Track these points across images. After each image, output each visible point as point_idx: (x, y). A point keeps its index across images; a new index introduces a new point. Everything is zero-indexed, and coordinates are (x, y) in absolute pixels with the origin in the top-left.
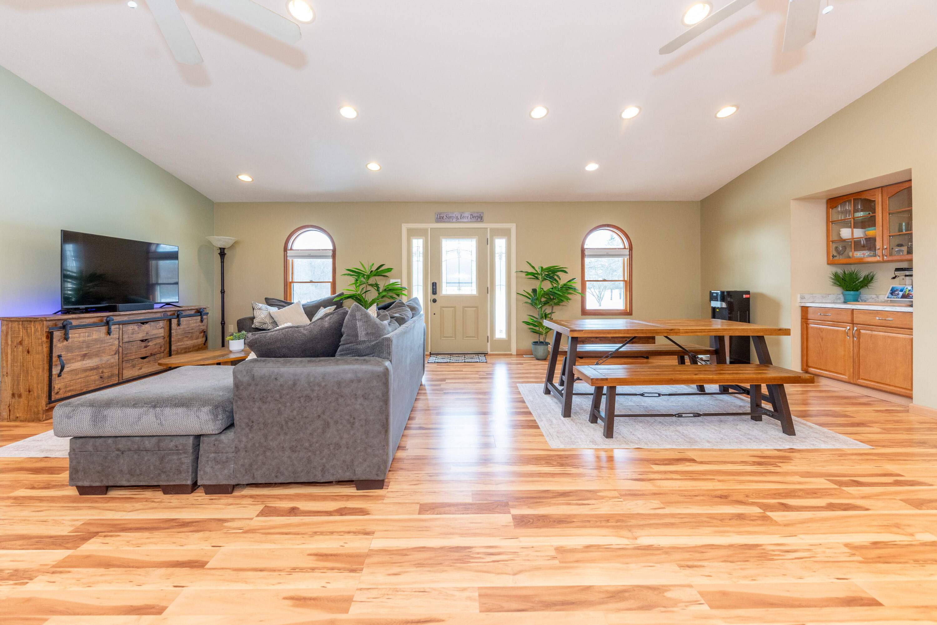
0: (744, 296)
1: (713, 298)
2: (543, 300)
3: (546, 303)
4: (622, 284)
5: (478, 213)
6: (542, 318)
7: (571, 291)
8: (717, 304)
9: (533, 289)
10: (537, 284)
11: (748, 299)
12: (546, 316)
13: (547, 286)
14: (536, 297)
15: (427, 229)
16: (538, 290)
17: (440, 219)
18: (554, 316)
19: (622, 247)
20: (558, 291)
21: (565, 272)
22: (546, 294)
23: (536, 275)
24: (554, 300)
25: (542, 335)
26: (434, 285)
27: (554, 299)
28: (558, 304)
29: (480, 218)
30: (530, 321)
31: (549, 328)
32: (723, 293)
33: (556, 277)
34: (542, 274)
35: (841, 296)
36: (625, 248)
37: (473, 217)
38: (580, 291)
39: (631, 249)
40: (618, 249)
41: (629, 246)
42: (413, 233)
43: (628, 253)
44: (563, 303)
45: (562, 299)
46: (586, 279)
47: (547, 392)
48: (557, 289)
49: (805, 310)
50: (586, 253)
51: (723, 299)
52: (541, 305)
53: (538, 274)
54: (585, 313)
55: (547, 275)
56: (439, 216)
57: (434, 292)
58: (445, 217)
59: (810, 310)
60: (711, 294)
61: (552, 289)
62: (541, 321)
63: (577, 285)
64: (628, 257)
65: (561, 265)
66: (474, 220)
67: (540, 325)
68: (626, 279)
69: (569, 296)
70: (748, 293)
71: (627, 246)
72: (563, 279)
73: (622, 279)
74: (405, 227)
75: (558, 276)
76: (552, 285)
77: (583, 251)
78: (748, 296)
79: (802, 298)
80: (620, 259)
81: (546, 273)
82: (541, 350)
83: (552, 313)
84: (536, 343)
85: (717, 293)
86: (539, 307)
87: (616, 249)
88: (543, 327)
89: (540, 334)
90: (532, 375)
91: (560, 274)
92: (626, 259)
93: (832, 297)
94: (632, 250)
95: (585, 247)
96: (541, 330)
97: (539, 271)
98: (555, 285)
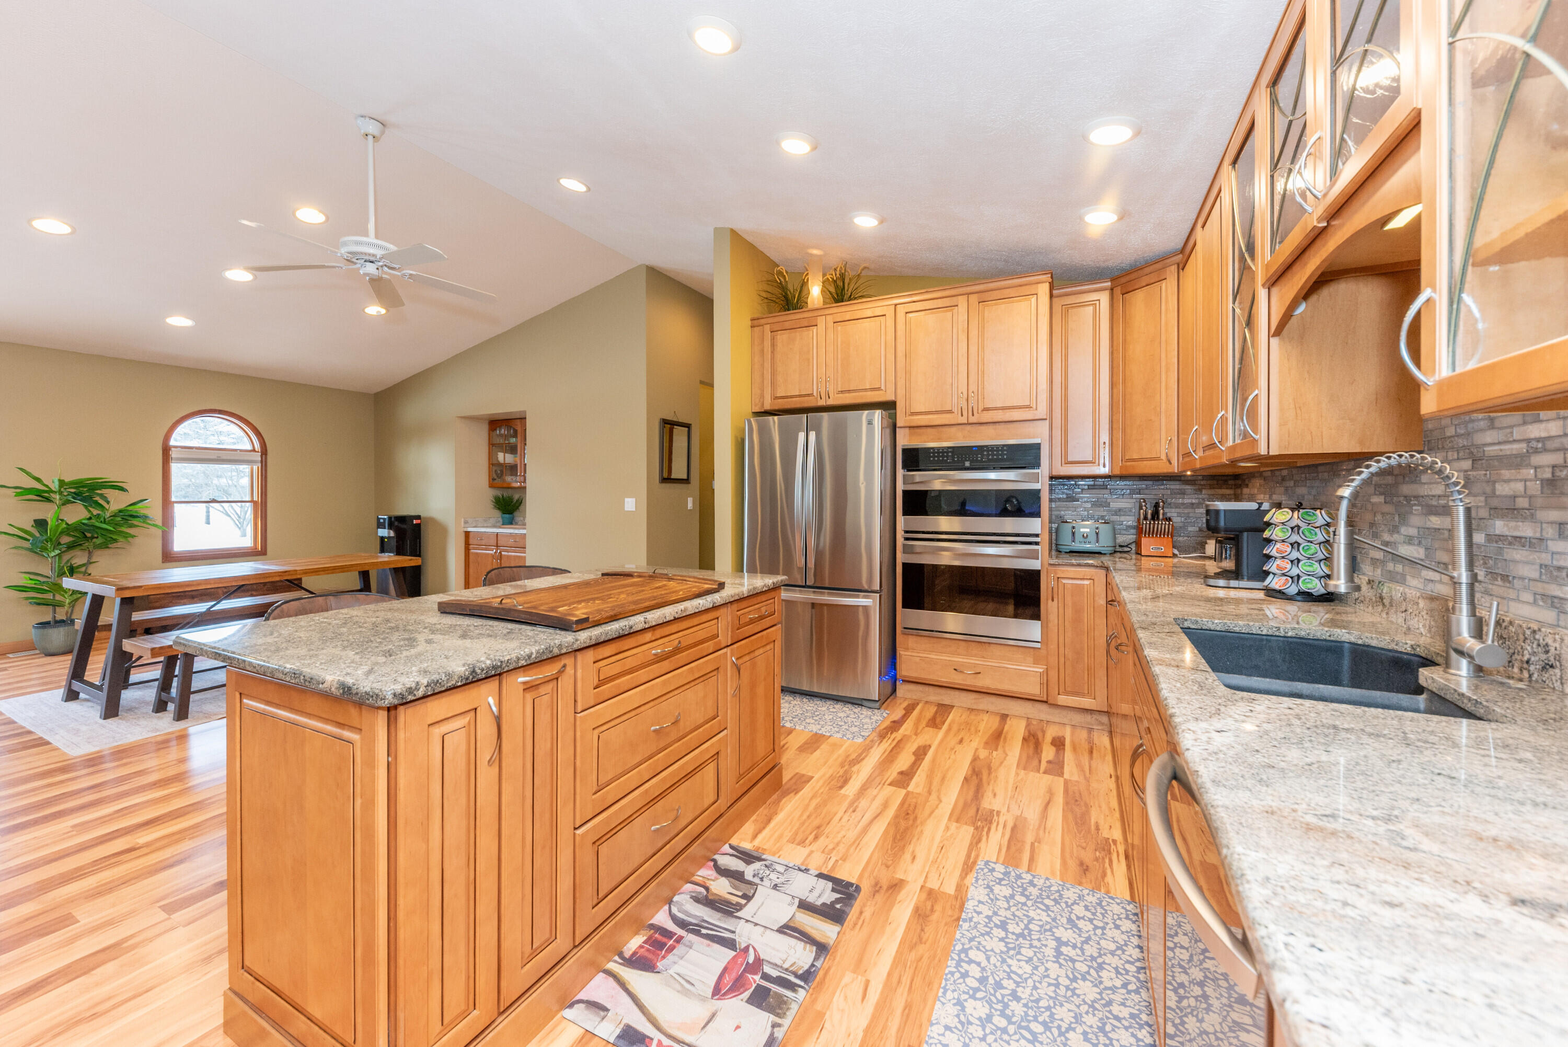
0: (415, 522)
1: (380, 525)
2: (66, 540)
3: (71, 547)
4: (249, 507)
6: (62, 574)
7: (135, 522)
8: (384, 532)
9: (35, 521)
10: (49, 513)
11: (419, 525)
12: (72, 571)
13: (77, 514)
14: (44, 538)
16: (52, 523)
18: (93, 570)
19: (249, 447)
20: (105, 522)
21: (122, 489)
22: (70, 529)
23: (46, 495)
24: (95, 540)
25: (63, 606)
27: (93, 538)
28: (105, 546)
30: (30, 583)
31: (80, 593)
32: (390, 518)
33: (97, 498)
34: (61, 493)
35: (500, 519)
36: (254, 450)
38: (159, 522)
39: (264, 452)
40: (241, 451)
41: (261, 447)
43: (260, 459)
44: (119, 545)
45: (114, 537)
46: (173, 499)
47: (72, 695)
48: (102, 519)
49: (467, 534)
50: (174, 454)
51: (390, 527)
52: (57, 552)
53: (51, 491)
54: (169, 558)
55: (74, 493)
59: (471, 536)
60: (378, 519)
61: (90, 518)
62: (59, 582)
63: (154, 510)
64: (260, 465)
65: (111, 476)
67: (58, 588)
68: (255, 499)
69: (132, 531)
70: (418, 517)
71: (257, 446)
72: (116, 502)
73: (248, 498)
75: (102, 496)
76: (89, 511)
77: (166, 450)
78: (418, 521)
79: (466, 522)
80: (245, 468)
81: (73, 490)
82: (58, 636)
83: (89, 563)
84: (44, 625)
85: (384, 519)
86: (53, 554)
87: (236, 450)
88: (65, 591)
89: (55, 605)
90: (33, 682)
91: (108, 492)
92: (255, 468)
93: (492, 521)
94: (266, 455)
95: (172, 442)
96: (58, 597)
97: (55, 486)
98: (95, 512)
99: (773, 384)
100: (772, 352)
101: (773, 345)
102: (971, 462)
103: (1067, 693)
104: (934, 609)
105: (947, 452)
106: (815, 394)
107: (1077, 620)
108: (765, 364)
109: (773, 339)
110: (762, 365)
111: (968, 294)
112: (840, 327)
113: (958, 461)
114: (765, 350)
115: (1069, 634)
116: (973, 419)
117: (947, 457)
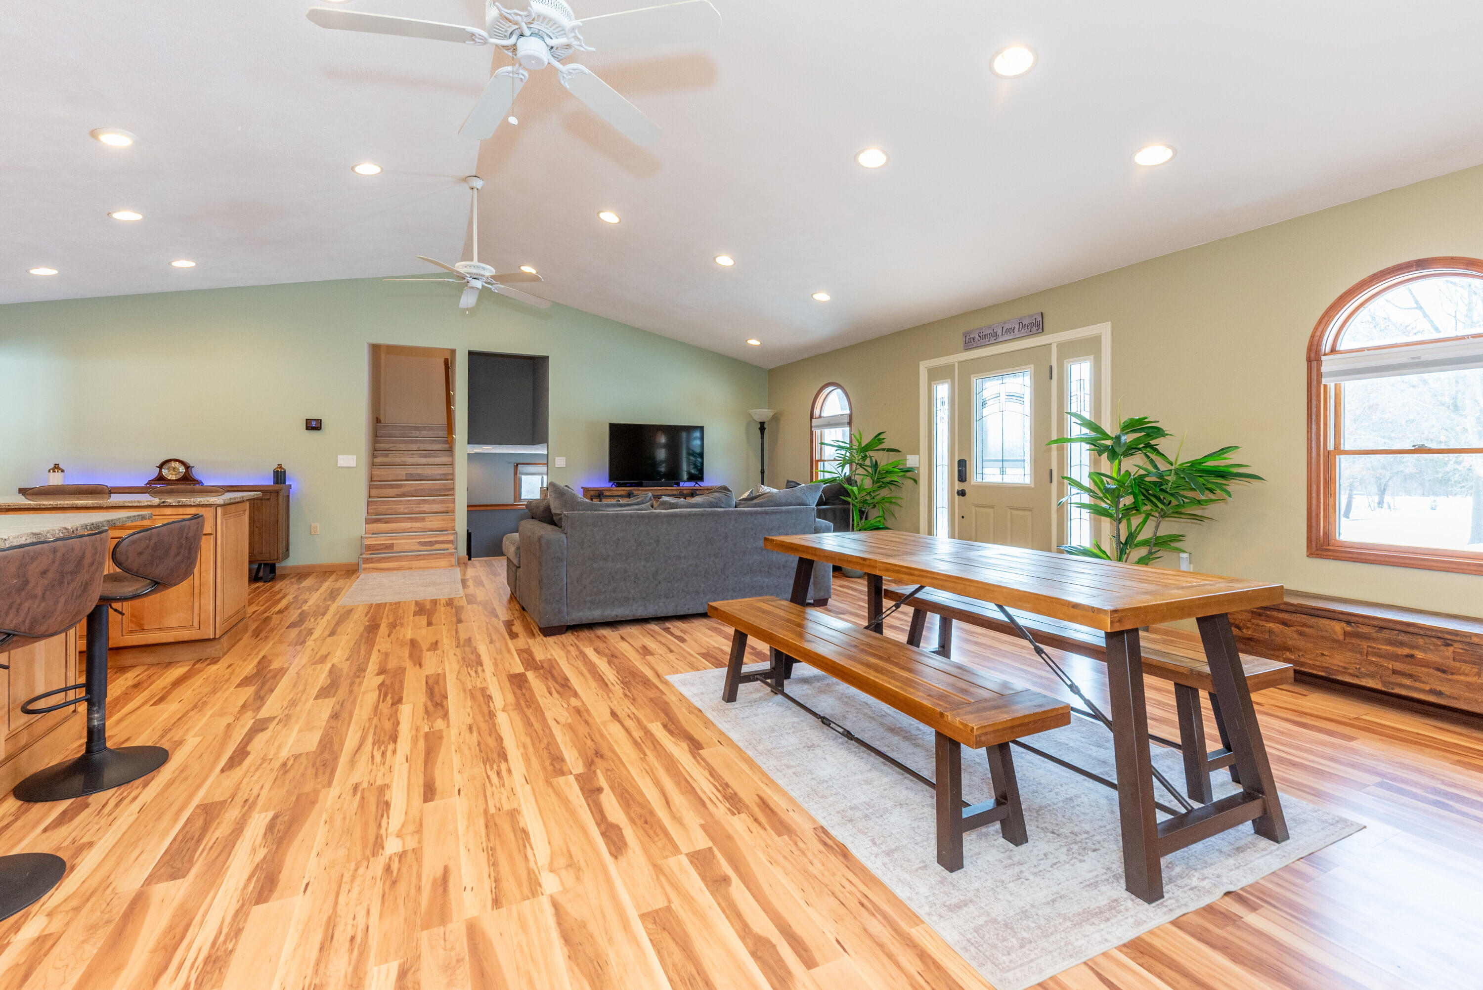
5: (1030, 316)
15: (952, 366)
17: (969, 343)
26: (962, 464)
29: (1037, 326)
37: (1023, 327)
42: (936, 375)
56: (968, 337)
57: (962, 477)
58: (977, 337)
66: (1024, 332)
74: (924, 367)
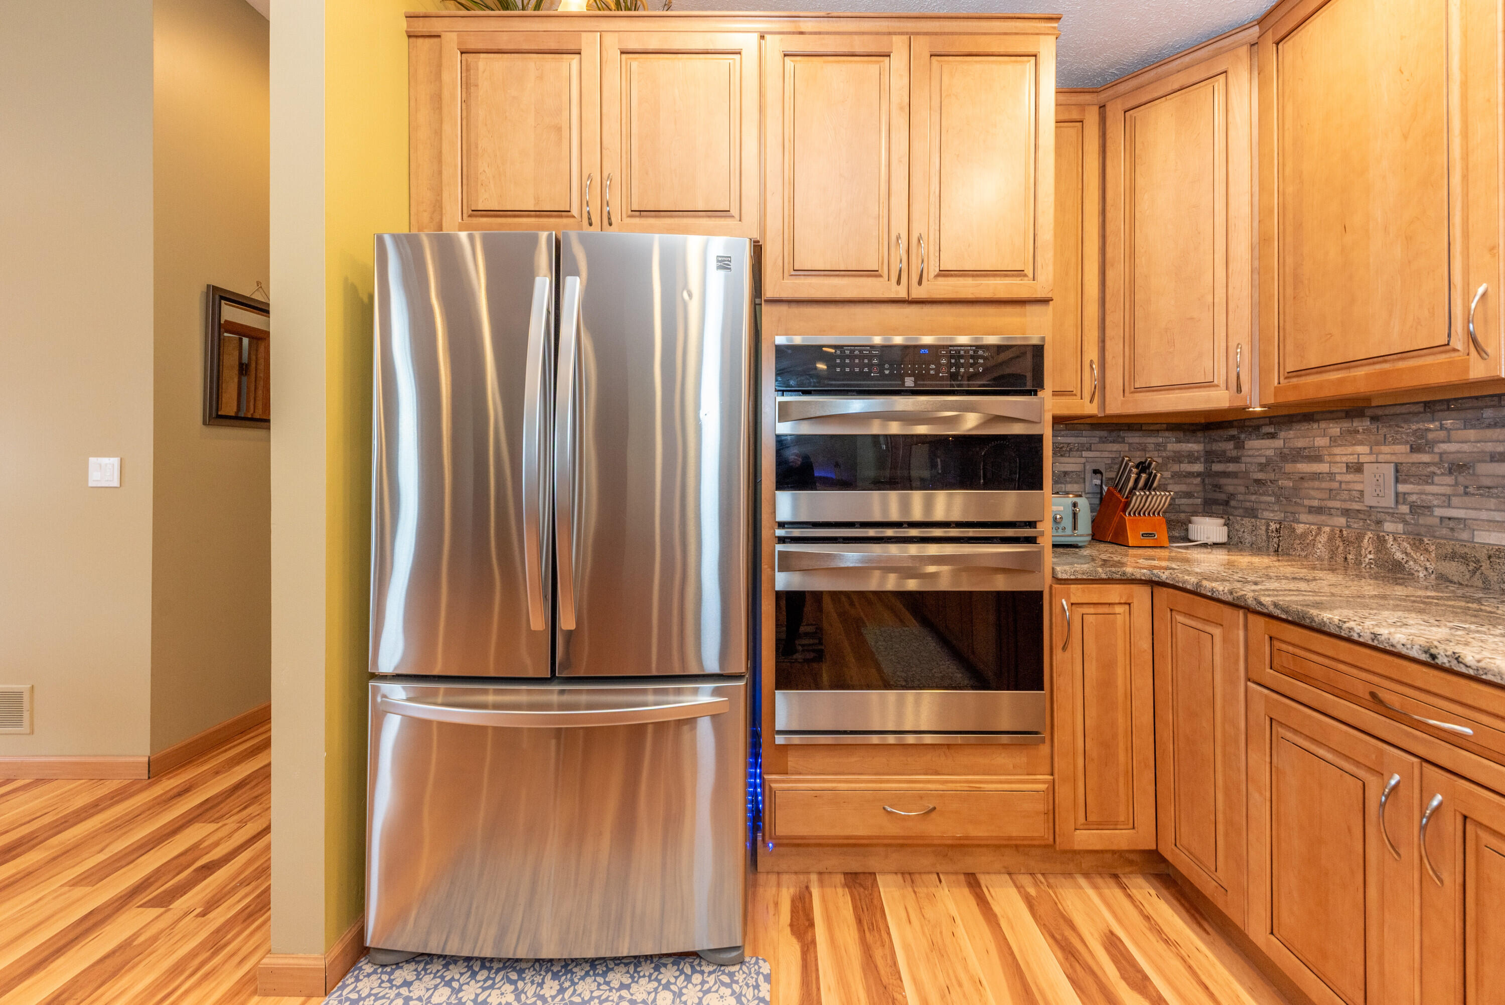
99: (467, 178)
100: (466, 101)
101: (468, 84)
102: (918, 378)
103: (1088, 825)
104: (840, 684)
105: (871, 357)
106: (575, 211)
107: (1106, 684)
108: (447, 127)
109: (466, 69)
110: (438, 133)
111: (910, 34)
112: (636, 63)
113: (891, 376)
114: (446, 94)
115: (1092, 712)
116: (918, 293)
117: (870, 365)
